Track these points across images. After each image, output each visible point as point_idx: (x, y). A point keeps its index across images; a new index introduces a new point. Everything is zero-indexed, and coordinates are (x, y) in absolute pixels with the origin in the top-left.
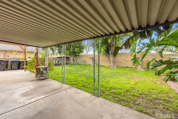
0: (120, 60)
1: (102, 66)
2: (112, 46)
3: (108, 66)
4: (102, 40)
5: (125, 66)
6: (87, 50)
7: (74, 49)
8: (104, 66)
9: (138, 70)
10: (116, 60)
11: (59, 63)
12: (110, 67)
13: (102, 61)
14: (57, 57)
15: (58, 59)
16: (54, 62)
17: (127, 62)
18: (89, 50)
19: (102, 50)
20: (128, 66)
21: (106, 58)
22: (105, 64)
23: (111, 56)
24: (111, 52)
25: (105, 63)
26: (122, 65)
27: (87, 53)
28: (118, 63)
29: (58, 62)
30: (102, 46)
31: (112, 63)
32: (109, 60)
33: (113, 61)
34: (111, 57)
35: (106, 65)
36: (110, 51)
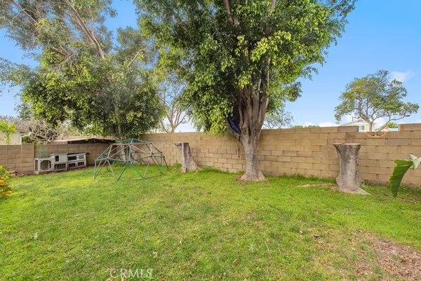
0: (276, 153)
1: (217, 171)
2: (249, 106)
3: (235, 171)
4: (215, 77)
5: (293, 172)
6: (174, 120)
7: (123, 116)
8: (222, 170)
9: (345, 191)
10: (263, 153)
11: (76, 162)
12: (243, 177)
13: (216, 156)
14: (69, 142)
15: (72, 149)
16: (52, 158)
17: (299, 160)
18: (180, 120)
19: (216, 114)
20: (302, 173)
21: (230, 146)
22: (225, 166)
23: (246, 138)
24: (245, 126)
25: (225, 161)
26: (283, 170)
27: (174, 127)
28: (268, 163)
29: (70, 159)
30: (216, 103)
31: (251, 163)
32: (240, 150)
33: (254, 157)
34: (247, 140)
35: (229, 166)
36: (241, 122)
